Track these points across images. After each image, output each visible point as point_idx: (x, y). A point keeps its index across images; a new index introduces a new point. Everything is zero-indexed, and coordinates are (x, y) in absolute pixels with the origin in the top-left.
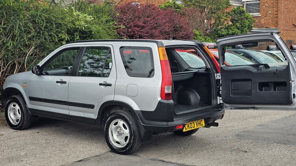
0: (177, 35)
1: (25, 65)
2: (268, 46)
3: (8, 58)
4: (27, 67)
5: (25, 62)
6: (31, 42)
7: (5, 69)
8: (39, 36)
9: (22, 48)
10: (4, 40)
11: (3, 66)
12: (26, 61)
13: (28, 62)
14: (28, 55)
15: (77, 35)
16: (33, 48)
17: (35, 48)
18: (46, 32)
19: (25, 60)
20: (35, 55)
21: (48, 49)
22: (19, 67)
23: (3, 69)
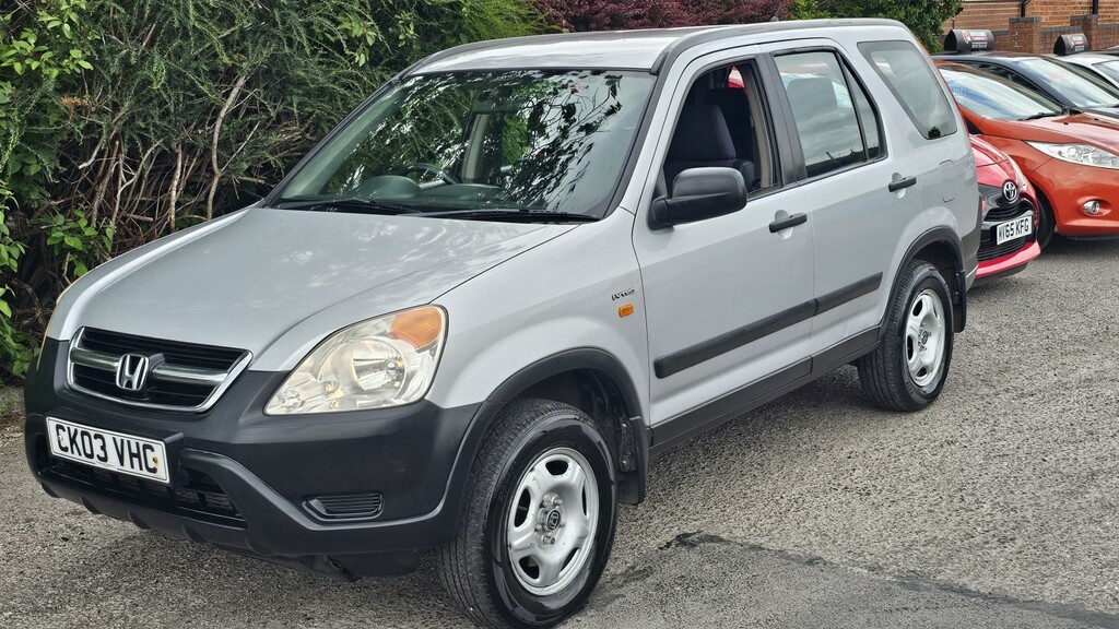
1: (215, 157)
2: (1060, 39)
3: (147, 130)
4: (220, 167)
5: (211, 142)
6: (235, 57)
7: (136, 176)
8: (263, 32)
9: (203, 85)
10: (128, 54)
11: (125, 167)
12: (216, 141)
13: (223, 144)
14: (222, 114)
15: (407, 24)
16: (241, 82)
17: (248, 84)
18: (294, 14)
19: (212, 138)
20: (249, 112)
21: (301, 83)
22: (187, 168)
23: (129, 177)
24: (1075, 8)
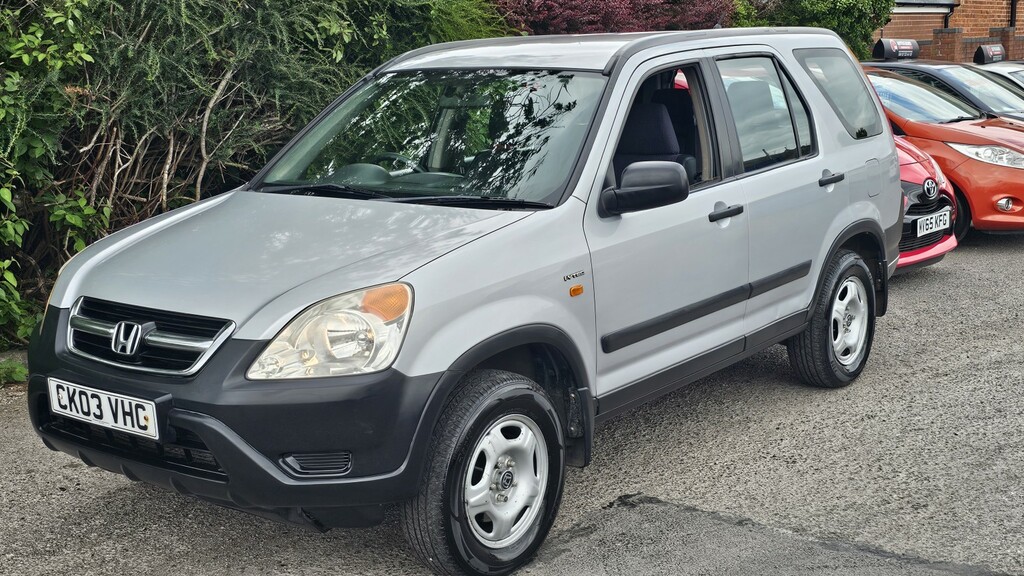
0: (679, 18)
1: (203, 144)
2: (980, 49)
3: (142, 118)
4: (208, 153)
5: (201, 130)
6: (224, 52)
7: (131, 159)
8: (249, 31)
9: (193, 77)
10: (126, 48)
11: (121, 151)
12: (204, 129)
13: (212, 132)
14: (211, 105)
15: (380, 25)
16: (229, 75)
17: (235, 77)
18: (277, 14)
19: (202, 126)
20: (235, 103)
21: (283, 77)
22: (179, 153)
23: (125, 161)
24: (994, 21)
